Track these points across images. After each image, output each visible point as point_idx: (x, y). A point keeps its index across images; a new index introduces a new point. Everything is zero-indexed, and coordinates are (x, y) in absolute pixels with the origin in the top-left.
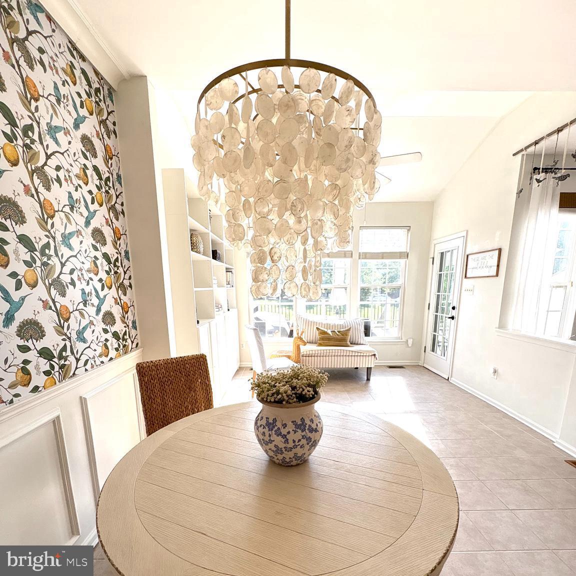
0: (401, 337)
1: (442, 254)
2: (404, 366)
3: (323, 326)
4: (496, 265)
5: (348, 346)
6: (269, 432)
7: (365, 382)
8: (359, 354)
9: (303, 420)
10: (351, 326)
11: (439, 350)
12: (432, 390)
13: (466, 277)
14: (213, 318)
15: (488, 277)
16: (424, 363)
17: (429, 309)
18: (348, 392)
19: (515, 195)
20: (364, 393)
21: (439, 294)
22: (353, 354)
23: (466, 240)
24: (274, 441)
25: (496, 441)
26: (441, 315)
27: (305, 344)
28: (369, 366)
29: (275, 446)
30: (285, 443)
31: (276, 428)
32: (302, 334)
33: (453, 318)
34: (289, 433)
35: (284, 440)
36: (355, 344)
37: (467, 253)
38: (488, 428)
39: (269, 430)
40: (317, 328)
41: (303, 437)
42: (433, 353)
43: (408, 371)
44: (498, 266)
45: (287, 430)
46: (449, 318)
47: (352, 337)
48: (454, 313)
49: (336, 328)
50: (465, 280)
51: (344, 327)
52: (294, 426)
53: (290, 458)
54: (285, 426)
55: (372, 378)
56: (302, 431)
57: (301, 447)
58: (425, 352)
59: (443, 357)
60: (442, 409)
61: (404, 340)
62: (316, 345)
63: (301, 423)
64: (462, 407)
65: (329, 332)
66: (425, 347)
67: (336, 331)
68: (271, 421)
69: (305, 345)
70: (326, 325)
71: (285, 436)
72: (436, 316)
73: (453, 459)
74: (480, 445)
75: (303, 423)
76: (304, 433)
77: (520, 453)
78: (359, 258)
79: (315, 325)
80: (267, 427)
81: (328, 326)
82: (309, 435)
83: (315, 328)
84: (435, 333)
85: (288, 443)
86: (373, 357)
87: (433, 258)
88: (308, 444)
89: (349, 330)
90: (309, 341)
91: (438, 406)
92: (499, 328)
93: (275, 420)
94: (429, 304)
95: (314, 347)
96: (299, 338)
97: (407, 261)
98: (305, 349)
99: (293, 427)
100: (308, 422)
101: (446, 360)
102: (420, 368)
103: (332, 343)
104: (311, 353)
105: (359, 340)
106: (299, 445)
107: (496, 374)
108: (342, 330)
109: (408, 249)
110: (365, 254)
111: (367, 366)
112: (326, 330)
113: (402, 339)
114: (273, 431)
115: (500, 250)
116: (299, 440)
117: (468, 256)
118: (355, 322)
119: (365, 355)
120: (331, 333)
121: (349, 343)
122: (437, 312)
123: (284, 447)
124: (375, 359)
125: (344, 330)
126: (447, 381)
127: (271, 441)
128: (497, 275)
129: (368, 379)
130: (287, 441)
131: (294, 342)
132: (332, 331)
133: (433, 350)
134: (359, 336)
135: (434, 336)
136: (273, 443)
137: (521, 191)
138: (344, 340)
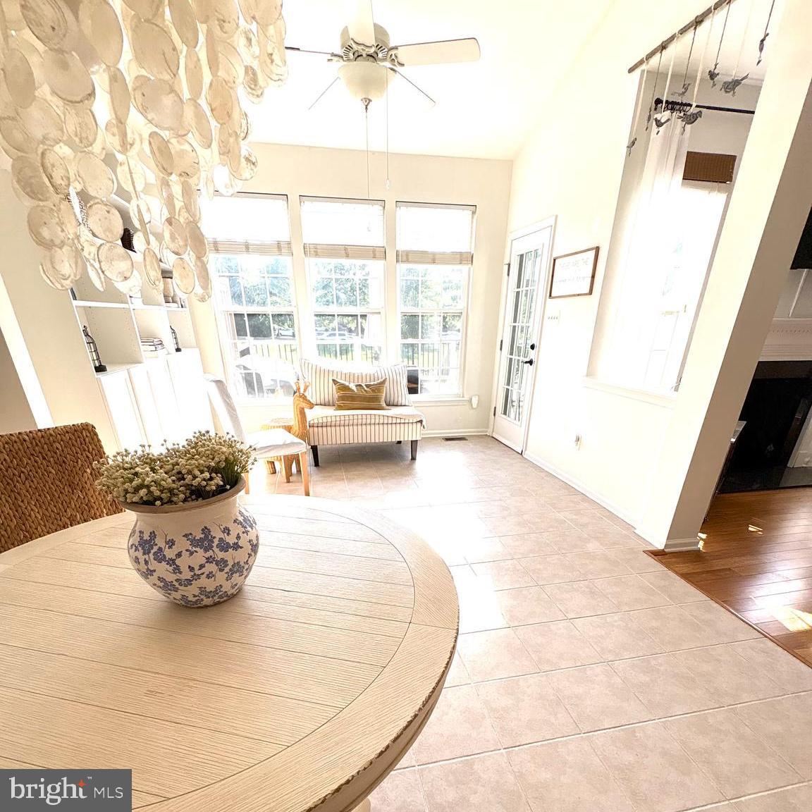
0: (463, 395)
1: (522, 256)
2: (467, 438)
3: (343, 378)
4: (591, 276)
5: (382, 409)
6: (145, 556)
7: (409, 462)
8: (398, 421)
9: (206, 531)
10: (388, 377)
11: (512, 412)
12: (499, 469)
13: (550, 296)
14: (137, 362)
15: (578, 295)
16: (493, 431)
17: (501, 349)
18: (382, 478)
19: (625, 150)
20: (407, 478)
21: (515, 324)
22: (394, 422)
23: (555, 231)
24: (155, 571)
25: (567, 533)
26: (517, 358)
27: (311, 406)
28: (414, 439)
29: (159, 578)
30: (175, 573)
31: (155, 549)
32: (305, 391)
33: (531, 362)
34: (179, 555)
35: (172, 568)
36: (393, 405)
37: (555, 255)
38: (561, 516)
39: (144, 554)
40: (333, 380)
41: (209, 560)
42: (504, 416)
43: (470, 444)
44: (593, 277)
45: (175, 550)
46: (526, 362)
47: (388, 396)
48: (532, 355)
49: (364, 381)
50: (549, 300)
51: (376, 379)
52: (189, 542)
53: (195, 596)
54: (171, 543)
55: (418, 456)
56: (206, 550)
57: (208, 577)
58: (495, 415)
59: (517, 422)
60: (508, 494)
61: (466, 398)
62: (334, 408)
63: (203, 536)
64: (533, 491)
65: (353, 386)
66: (495, 408)
67: (363, 385)
68: (146, 537)
69: (311, 408)
70: (348, 376)
71: (173, 561)
72: (511, 359)
73: (510, 562)
74: (548, 540)
75: (206, 537)
76: (210, 553)
77: (592, 546)
78: (397, 261)
79: (331, 375)
80: (140, 549)
81: (350, 376)
82: (221, 555)
83: (331, 381)
84: (508, 387)
85: (180, 573)
86: (419, 424)
87: (509, 265)
88: (221, 570)
89: (384, 382)
90: (318, 402)
91: (503, 491)
92: (587, 376)
93: (153, 535)
94: (502, 341)
95: (330, 412)
96: (301, 397)
97: (472, 269)
98: (314, 415)
99: (187, 545)
100: (217, 534)
101: (521, 426)
102: (489, 440)
103: (356, 404)
104: (325, 420)
105: (400, 399)
106: (203, 574)
107: (579, 443)
108: (372, 383)
109: (473, 247)
110: (407, 253)
111: (410, 439)
112: (347, 384)
113: (463, 397)
114: (151, 555)
115: (597, 249)
116: (202, 566)
117: (555, 260)
118: (393, 370)
119: (407, 421)
120: (354, 388)
121: (384, 405)
122: (511, 354)
123: (176, 580)
124: (422, 428)
125: (375, 383)
126: (520, 456)
127: (151, 572)
128: (591, 292)
129: (413, 458)
130: (177, 570)
131: (294, 404)
132: (357, 386)
133: (505, 413)
134: (400, 394)
135: (508, 390)
136: (154, 574)
137: (633, 143)
138: (376, 399)
